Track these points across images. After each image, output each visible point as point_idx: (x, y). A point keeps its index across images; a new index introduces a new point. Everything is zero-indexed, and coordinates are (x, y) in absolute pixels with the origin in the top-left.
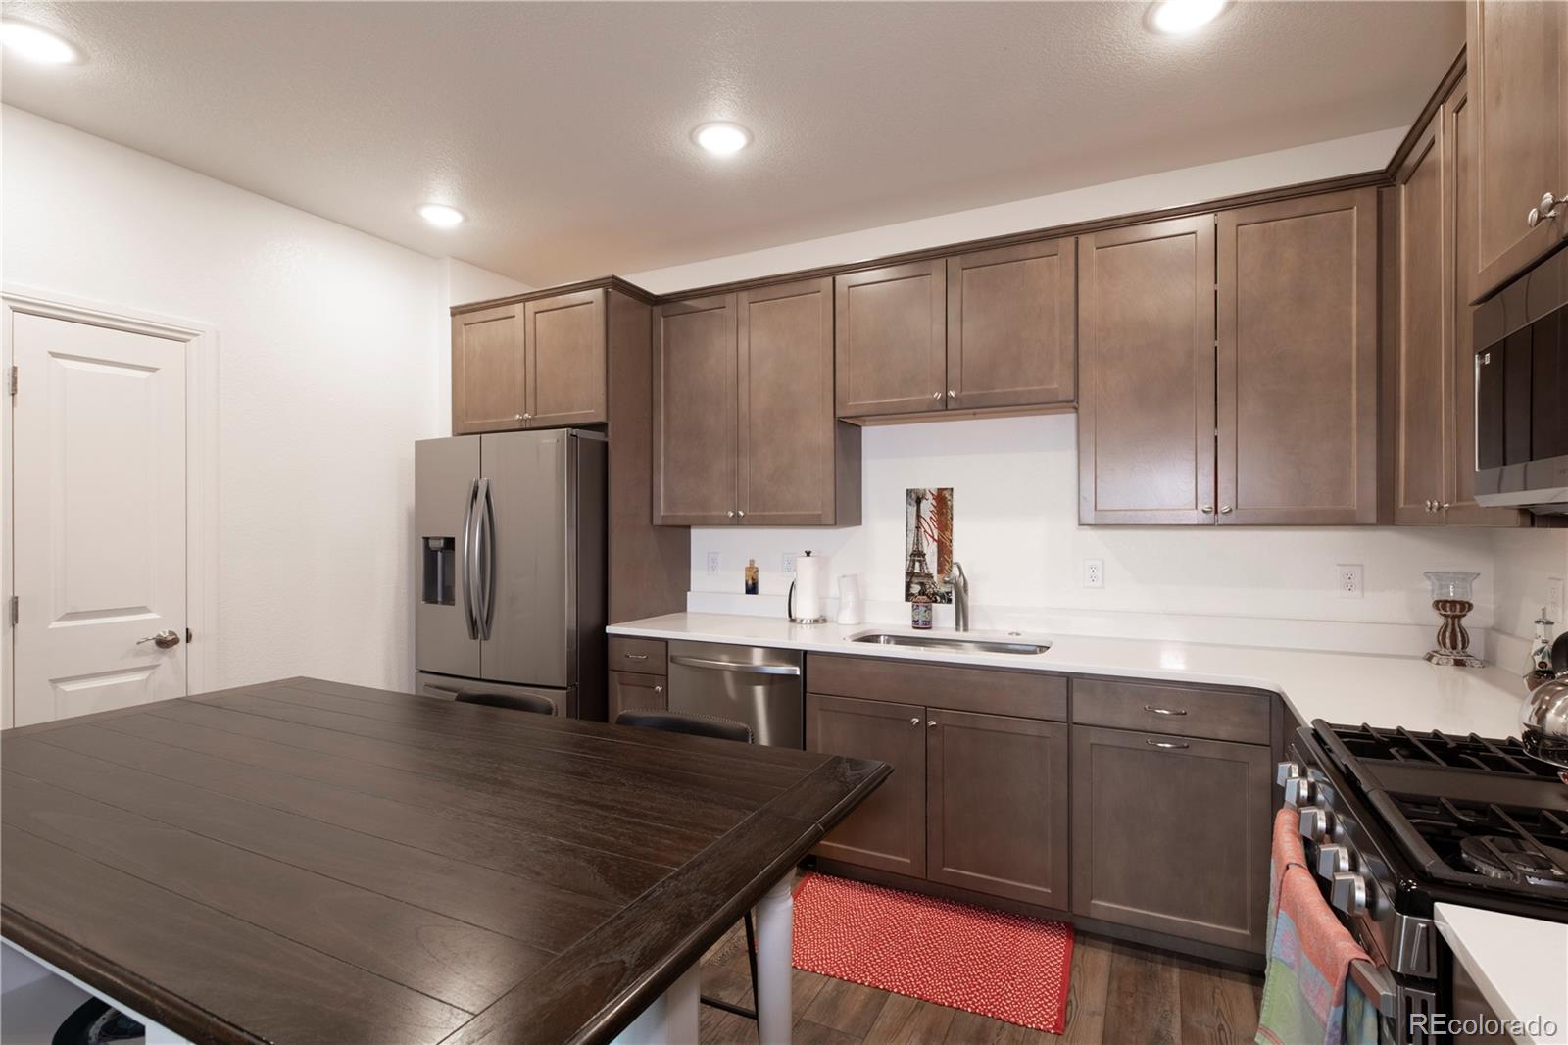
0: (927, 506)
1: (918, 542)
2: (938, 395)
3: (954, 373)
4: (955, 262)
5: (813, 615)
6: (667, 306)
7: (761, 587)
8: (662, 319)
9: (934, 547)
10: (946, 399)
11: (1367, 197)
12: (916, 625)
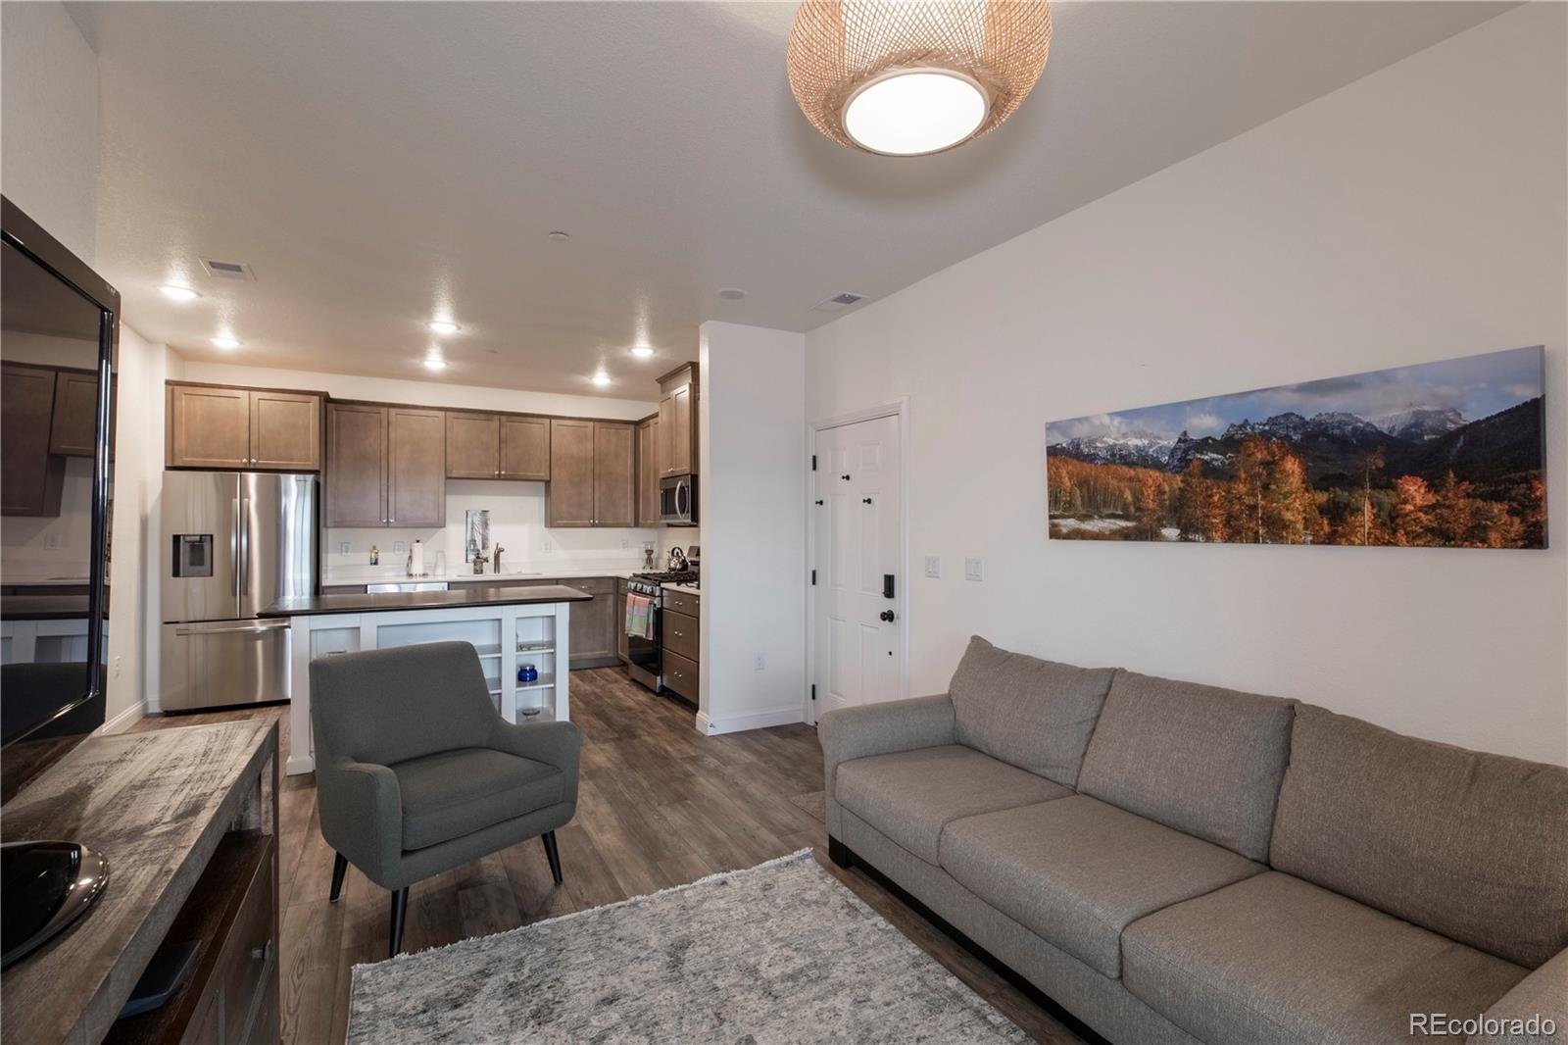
0: (477, 519)
1: (472, 535)
2: (497, 473)
3: (503, 464)
4: (504, 418)
5: (421, 572)
6: (338, 405)
7: (379, 561)
8: (334, 412)
9: (480, 537)
10: (499, 475)
11: (632, 427)
12: (476, 572)
